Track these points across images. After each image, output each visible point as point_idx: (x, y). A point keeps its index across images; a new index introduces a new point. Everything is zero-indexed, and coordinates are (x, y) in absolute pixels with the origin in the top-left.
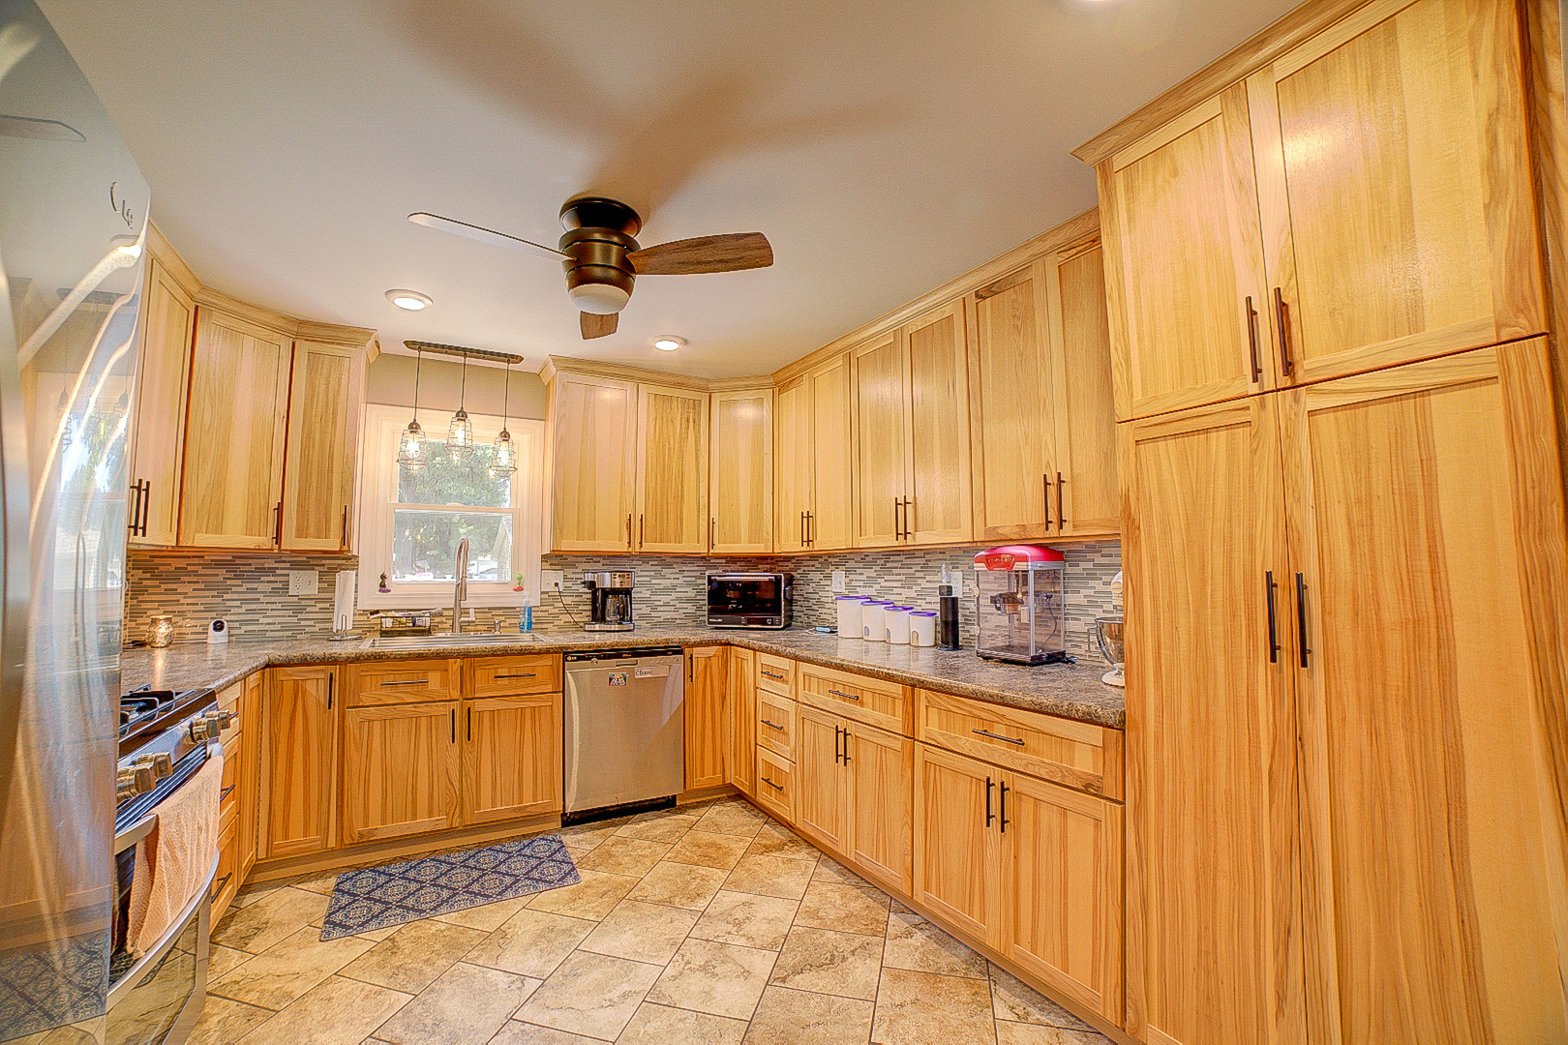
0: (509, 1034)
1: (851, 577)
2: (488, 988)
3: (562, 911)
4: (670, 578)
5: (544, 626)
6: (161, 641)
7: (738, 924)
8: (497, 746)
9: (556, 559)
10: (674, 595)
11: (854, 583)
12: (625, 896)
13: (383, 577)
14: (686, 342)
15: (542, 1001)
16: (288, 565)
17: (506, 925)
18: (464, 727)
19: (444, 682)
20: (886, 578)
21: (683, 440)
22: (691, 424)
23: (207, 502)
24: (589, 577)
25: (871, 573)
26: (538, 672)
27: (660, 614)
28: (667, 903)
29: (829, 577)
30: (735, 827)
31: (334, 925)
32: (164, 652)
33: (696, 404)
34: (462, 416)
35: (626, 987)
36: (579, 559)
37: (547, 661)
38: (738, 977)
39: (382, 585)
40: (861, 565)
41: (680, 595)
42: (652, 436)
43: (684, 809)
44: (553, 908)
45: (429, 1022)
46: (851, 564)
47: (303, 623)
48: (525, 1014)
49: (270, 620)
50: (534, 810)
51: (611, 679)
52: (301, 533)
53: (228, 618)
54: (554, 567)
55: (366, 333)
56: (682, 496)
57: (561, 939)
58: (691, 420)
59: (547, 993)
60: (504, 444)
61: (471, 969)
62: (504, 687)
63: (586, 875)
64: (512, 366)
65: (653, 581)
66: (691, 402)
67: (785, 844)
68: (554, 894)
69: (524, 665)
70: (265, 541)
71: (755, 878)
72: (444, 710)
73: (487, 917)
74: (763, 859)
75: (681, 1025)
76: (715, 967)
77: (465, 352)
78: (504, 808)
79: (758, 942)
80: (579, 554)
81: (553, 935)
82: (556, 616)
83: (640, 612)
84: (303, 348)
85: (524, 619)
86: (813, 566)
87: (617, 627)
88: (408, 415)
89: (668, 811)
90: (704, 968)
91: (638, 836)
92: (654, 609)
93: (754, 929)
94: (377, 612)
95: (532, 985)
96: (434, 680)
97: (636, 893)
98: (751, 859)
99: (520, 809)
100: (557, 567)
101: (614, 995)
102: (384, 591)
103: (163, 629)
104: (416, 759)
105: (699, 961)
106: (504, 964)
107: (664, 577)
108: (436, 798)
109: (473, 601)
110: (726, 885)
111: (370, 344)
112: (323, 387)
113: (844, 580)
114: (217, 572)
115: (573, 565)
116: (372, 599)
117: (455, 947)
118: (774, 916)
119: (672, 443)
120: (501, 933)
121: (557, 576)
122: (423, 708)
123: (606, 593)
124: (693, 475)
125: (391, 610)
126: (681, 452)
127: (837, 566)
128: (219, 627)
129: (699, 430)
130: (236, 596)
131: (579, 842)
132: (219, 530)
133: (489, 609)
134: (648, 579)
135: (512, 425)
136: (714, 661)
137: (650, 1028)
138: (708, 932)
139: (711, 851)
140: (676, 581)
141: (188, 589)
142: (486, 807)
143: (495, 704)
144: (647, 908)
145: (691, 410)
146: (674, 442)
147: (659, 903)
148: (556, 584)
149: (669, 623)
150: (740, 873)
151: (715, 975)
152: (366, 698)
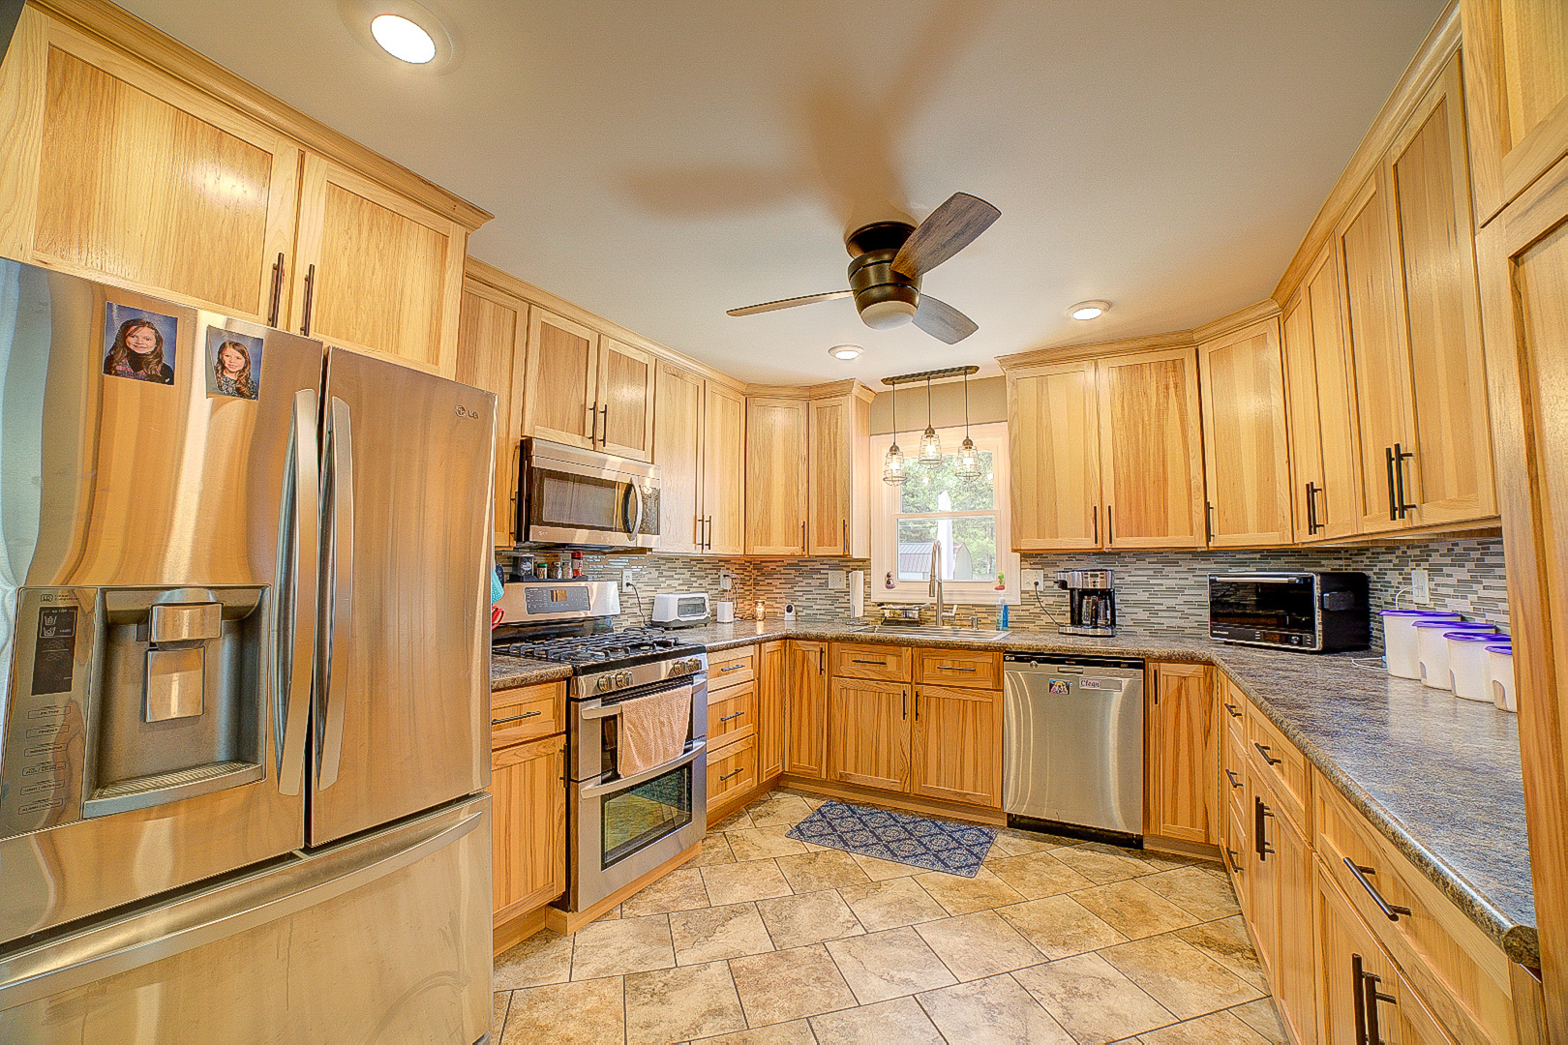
0: (812, 951)
1: (1438, 580)
2: (832, 915)
3: (933, 894)
4: (1173, 577)
5: (1025, 625)
6: (760, 617)
7: (1073, 993)
8: (942, 731)
9: (1031, 557)
10: (1181, 599)
11: (1443, 590)
12: (994, 907)
13: (888, 576)
14: (1110, 305)
15: (851, 945)
16: (827, 567)
17: (886, 882)
18: (915, 708)
19: (899, 666)
20: (1486, 582)
21: (1161, 412)
22: (1172, 390)
23: (760, 524)
24: (1061, 577)
25: (1462, 574)
26: (979, 668)
27: (1162, 621)
28: (1025, 934)
29: (1408, 580)
30: (1192, 899)
31: (799, 832)
32: (762, 623)
33: (1176, 366)
34: (930, 432)
35: (913, 976)
36: (1061, 558)
37: (988, 658)
38: (1012, 1038)
39: (888, 582)
40: (1448, 560)
41: (1191, 598)
42: (1120, 416)
43: (1146, 855)
44: (931, 887)
45: (785, 913)
46: (1435, 558)
47: (838, 610)
48: (832, 946)
49: (819, 607)
50: (973, 800)
51: (1051, 686)
52: (820, 543)
53: (795, 603)
54: (1034, 566)
55: (850, 382)
56: (1165, 480)
57: (910, 913)
58: (1172, 385)
59: (860, 943)
60: (966, 453)
61: (836, 898)
62: (947, 678)
63: (983, 874)
64: (969, 377)
65: (1151, 582)
66: (1170, 364)
67: (1241, 951)
68: (942, 876)
69: (967, 660)
70: (797, 550)
71: (1151, 963)
72: (897, 689)
73: (880, 869)
74: (1185, 949)
75: (917, 1034)
76: (1000, 1013)
77: (928, 375)
78: (946, 788)
79: (1072, 1025)
80: (1060, 552)
81: (907, 906)
82: (1037, 615)
83: (1134, 616)
84: (814, 404)
85: (1000, 617)
86: (1390, 561)
87: (1090, 631)
88: (887, 441)
89: (1128, 851)
90: (990, 1008)
91: (1068, 862)
92: (1155, 613)
93: (1084, 1010)
94: (882, 604)
95: (859, 930)
96: (891, 661)
97: (1009, 910)
98: (1172, 941)
99: (960, 794)
100: (1037, 566)
101: (898, 976)
102: (890, 588)
103: (760, 609)
104: (879, 726)
105: (993, 999)
106: (857, 908)
107: (1166, 577)
108: (892, 763)
109: (958, 598)
110: (1106, 953)
111: (855, 390)
112: (827, 431)
113: (1427, 585)
114: (790, 572)
115: (1054, 564)
116: (880, 594)
117: (842, 879)
118: (1123, 1012)
119: (1146, 418)
120: (878, 885)
121: (1037, 575)
122: (883, 686)
123: (1084, 593)
124: (1179, 451)
125: (889, 603)
126: (1161, 427)
127: (1418, 561)
128: (789, 610)
129: (1184, 395)
130: (800, 589)
131: (1008, 845)
132: (768, 544)
133: (973, 605)
134: (1145, 579)
135: (974, 432)
136: (1193, 684)
137: (892, 1017)
138: (1032, 981)
139: (1130, 913)
140: (1182, 582)
141: (777, 583)
142: (932, 784)
143: (941, 693)
144: (1003, 928)
145: (1170, 374)
146: (1149, 416)
147: (1018, 930)
148: (1036, 584)
149: (1179, 633)
150: (1140, 949)
151: (992, 1019)
152: (845, 671)
